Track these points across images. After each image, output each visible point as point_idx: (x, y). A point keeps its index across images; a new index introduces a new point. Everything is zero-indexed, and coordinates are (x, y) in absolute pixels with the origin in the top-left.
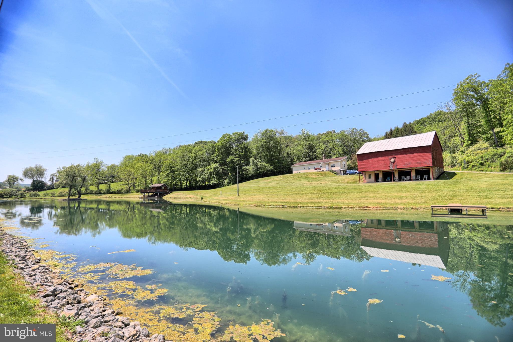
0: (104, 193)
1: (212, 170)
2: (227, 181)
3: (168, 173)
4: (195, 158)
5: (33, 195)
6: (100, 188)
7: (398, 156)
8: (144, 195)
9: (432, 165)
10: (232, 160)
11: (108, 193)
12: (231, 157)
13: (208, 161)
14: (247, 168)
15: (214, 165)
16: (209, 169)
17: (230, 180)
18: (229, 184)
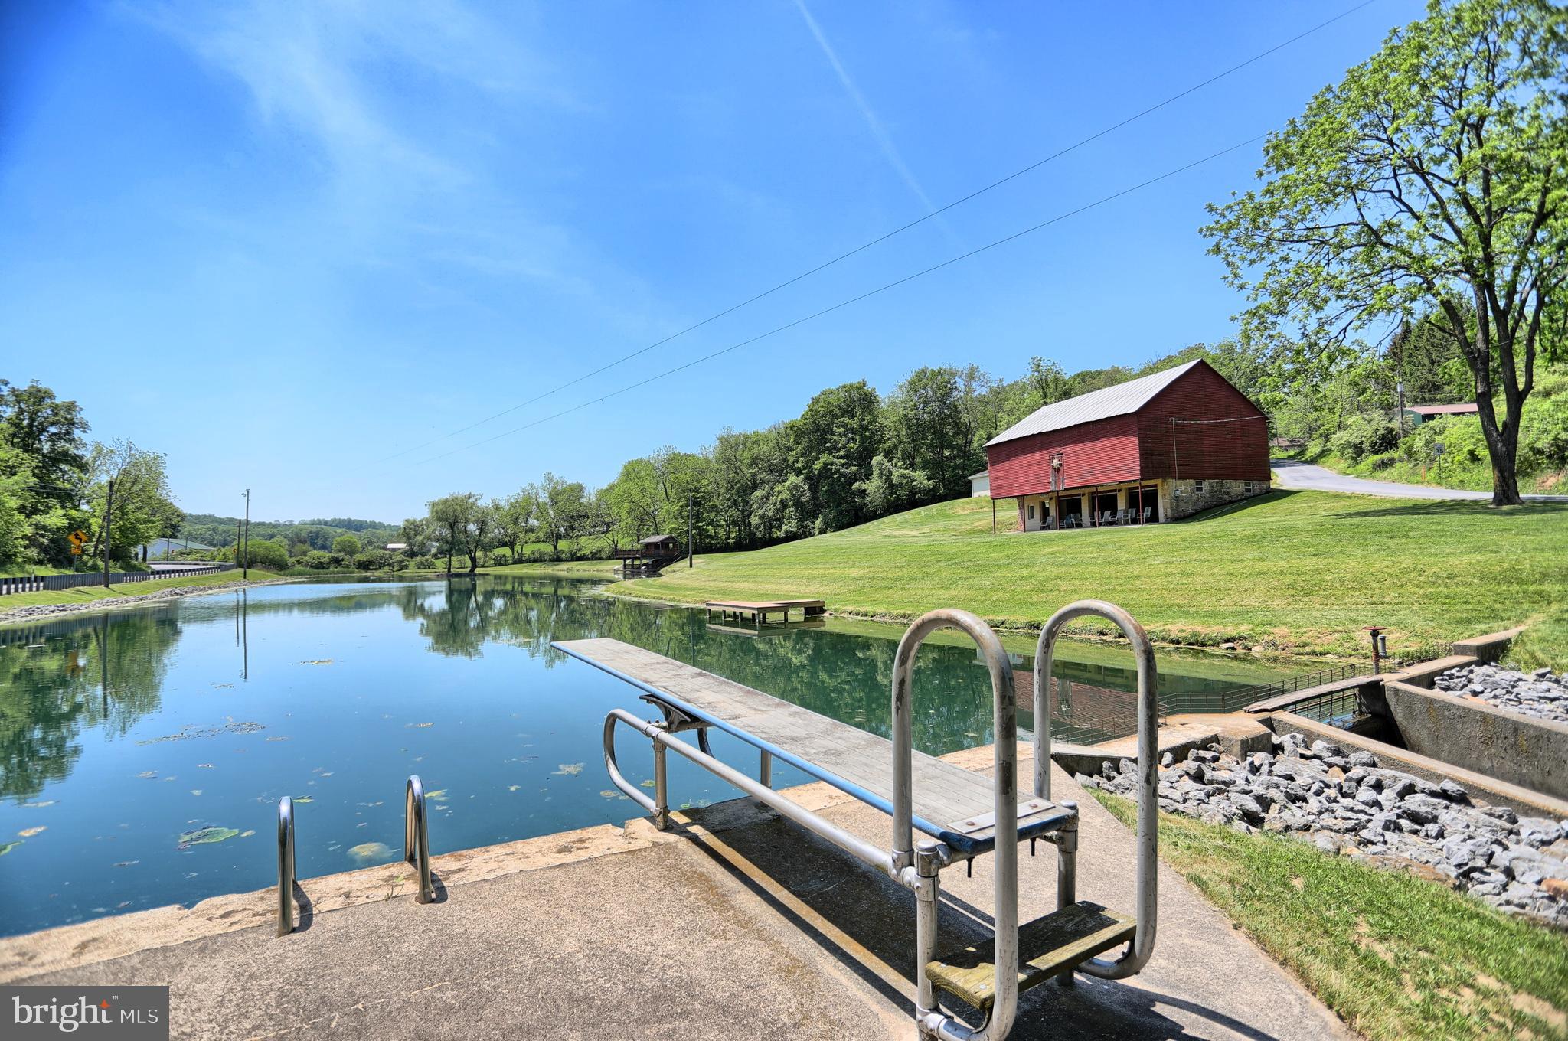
0: (567, 560)
1: (786, 495)
2: (818, 523)
3: (681, 507)
4: (754, 461)
5: (423, 564)
6: (559, 548)
7: (1067, 450)
8: (625, 565)
9: (1139, 477)
10: (826, 464)
11: (572, 560)
12: (825, 458)
13: (780, 470)
14: (864, 486)
15: (793, 479)
16: (779, 492)
17: (825, 522)
18: (822, 532)
